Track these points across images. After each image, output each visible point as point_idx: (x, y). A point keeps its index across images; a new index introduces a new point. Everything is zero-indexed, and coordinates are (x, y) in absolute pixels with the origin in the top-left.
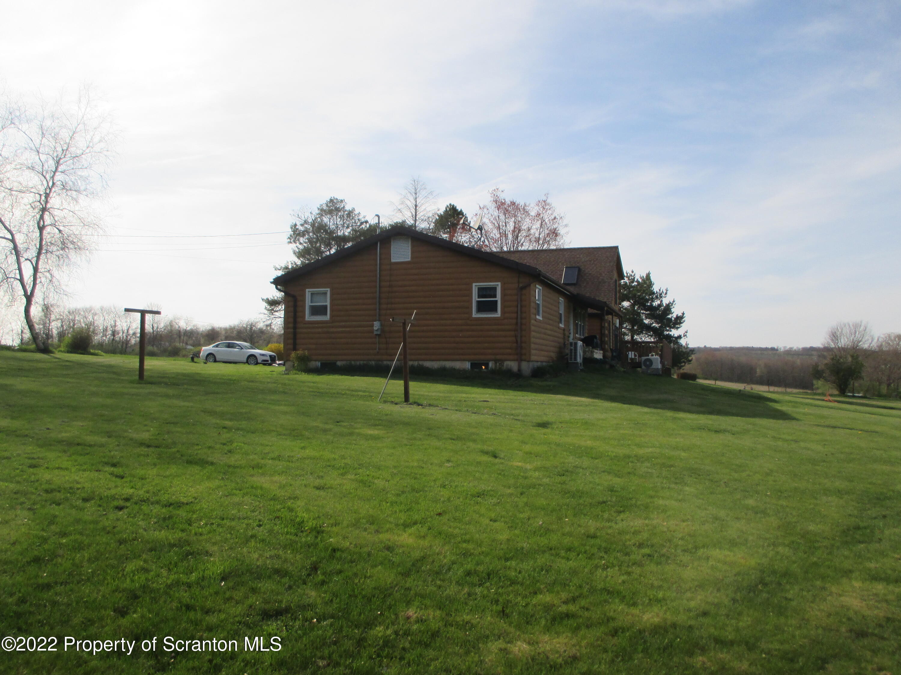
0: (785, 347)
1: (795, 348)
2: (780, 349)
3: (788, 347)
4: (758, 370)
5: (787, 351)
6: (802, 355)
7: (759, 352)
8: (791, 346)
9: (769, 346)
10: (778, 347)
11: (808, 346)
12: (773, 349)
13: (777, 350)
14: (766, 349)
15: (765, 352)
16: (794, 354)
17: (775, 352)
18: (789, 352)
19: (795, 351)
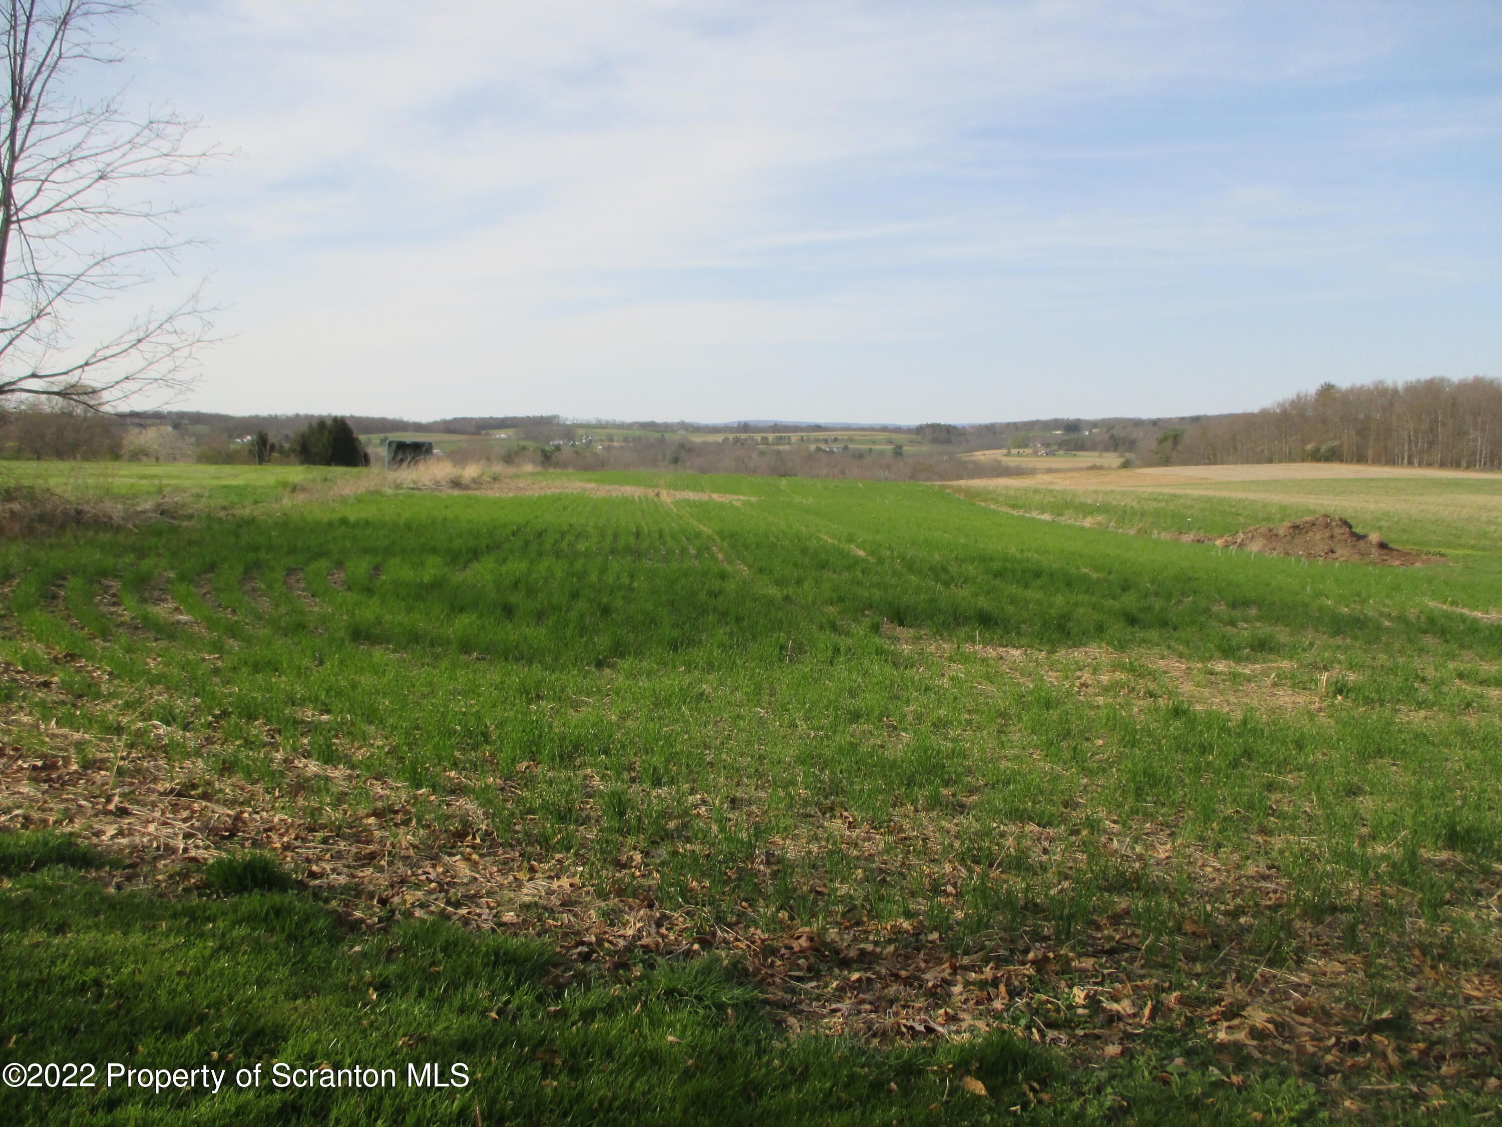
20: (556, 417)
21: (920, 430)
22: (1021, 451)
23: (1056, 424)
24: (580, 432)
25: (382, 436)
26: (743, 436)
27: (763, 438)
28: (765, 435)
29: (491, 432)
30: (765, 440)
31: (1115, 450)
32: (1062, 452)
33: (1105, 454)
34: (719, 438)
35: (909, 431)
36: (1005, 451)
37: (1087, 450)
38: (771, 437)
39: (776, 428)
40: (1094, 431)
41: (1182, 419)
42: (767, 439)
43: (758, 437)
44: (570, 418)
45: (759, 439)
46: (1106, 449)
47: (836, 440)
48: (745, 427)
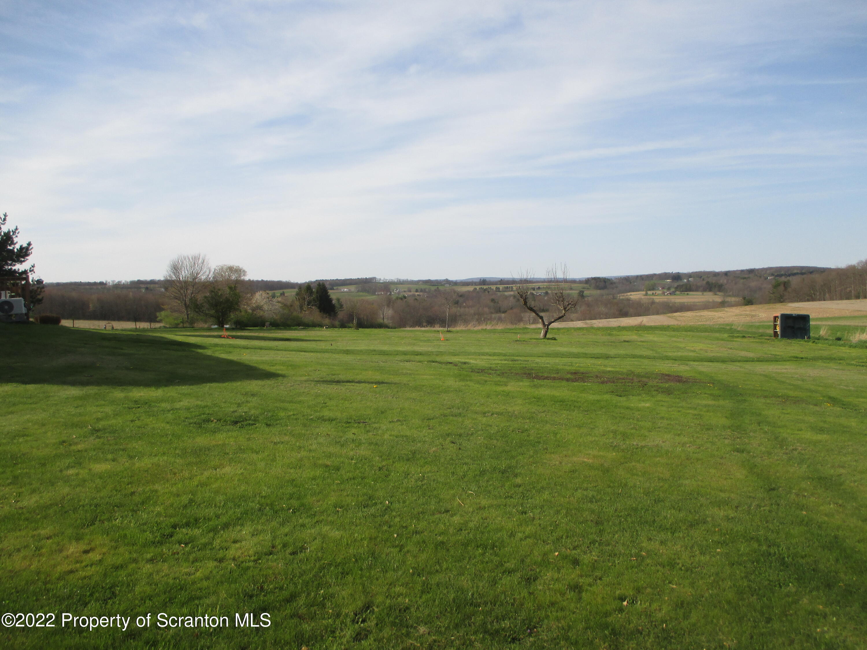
0: (113, 281)
1: (123, 282)
2: (109, 282)
3: (117, 281)
4: (91, 305)
5: (116, 284)
6: (130, 288)
7: (88, 287)
8: (120, 280)
9: (98, 281)
10: (106, 282)
11: (136, 279)
12: (101, 283)
13: (106, 284)
14: (95, 284)
15: (95, 287)
16: (123, 288)
17: (104, 286)
18: (118, 286)
19: (124, 284)
20: (375, 278)
21: (588, 281)
22: (654, 292)
23: (665, 276)
24: (392, 287)
25: (281, 291)
26: (485, 287)
27: (497, 288)
28: (498, 286)
29: (339, 287)
30: (498, 289)
31: (710, 290)
32: (678, 293)
33: (705, 293)
34: (471, 288)
35: (580, 282)
36: (644, 293)
37: (693, 291)
38: (501, 287)
39: (502, 282)
40: (690, 279)
41: (742, 271)
42: (499, 288)
43: (494, 287)
44: (382, 279)
45: (494, 288)
46: (704, 290)
47: (539, 288)
48: (483, 282)
